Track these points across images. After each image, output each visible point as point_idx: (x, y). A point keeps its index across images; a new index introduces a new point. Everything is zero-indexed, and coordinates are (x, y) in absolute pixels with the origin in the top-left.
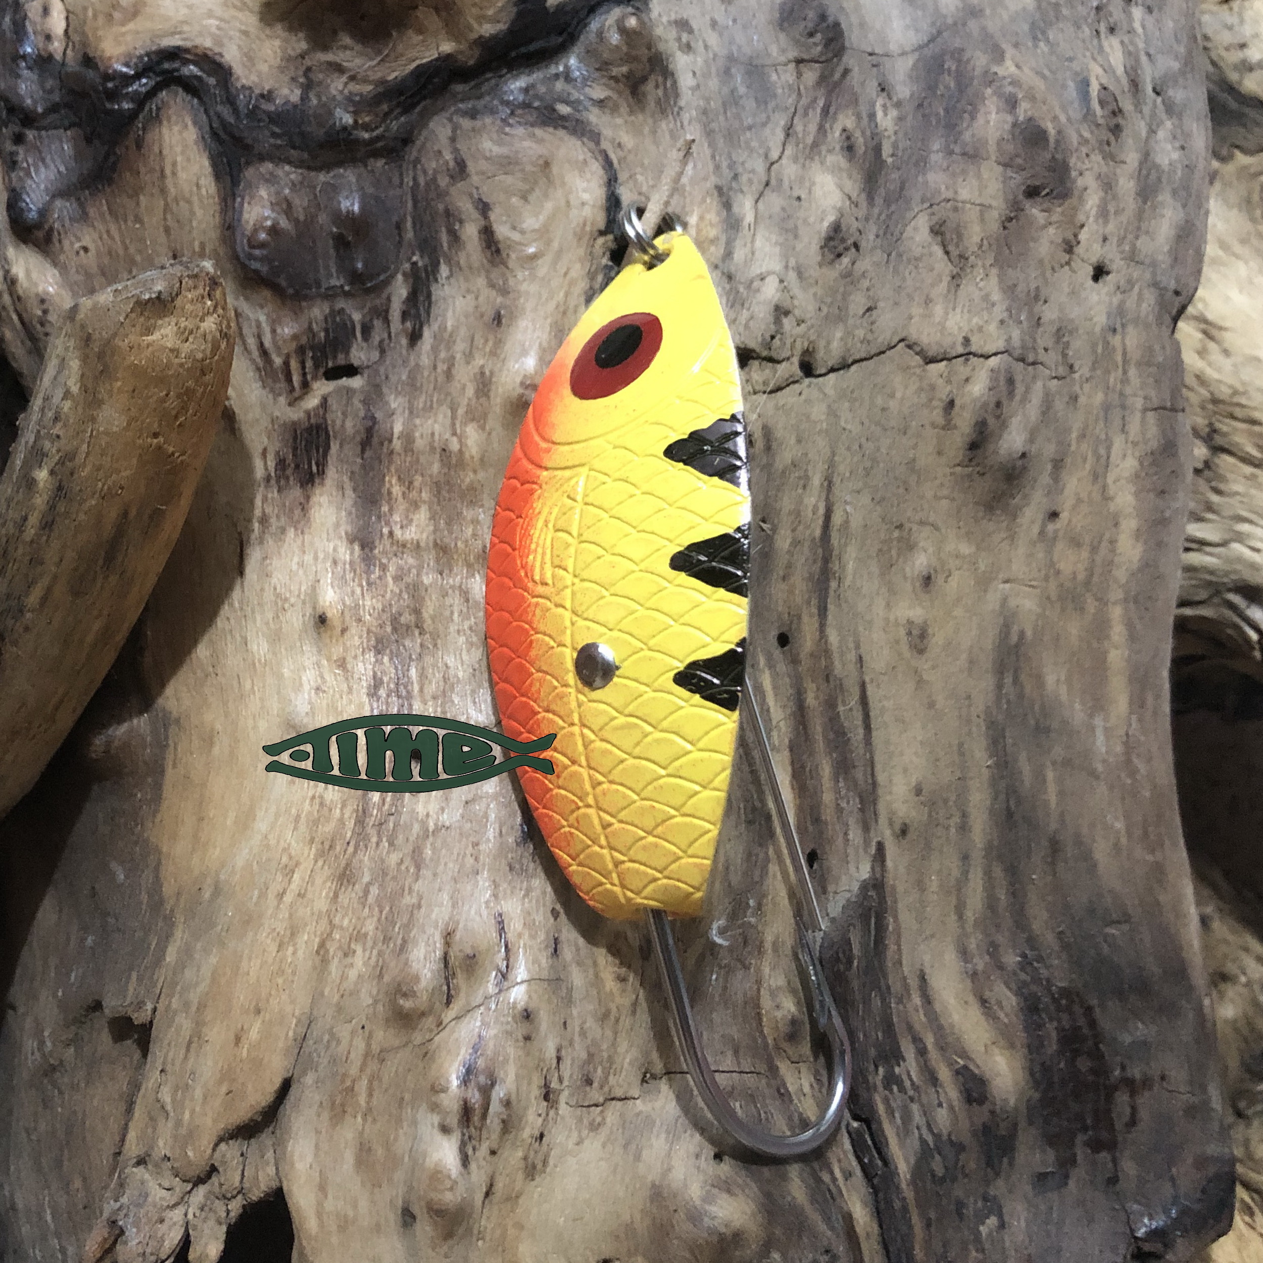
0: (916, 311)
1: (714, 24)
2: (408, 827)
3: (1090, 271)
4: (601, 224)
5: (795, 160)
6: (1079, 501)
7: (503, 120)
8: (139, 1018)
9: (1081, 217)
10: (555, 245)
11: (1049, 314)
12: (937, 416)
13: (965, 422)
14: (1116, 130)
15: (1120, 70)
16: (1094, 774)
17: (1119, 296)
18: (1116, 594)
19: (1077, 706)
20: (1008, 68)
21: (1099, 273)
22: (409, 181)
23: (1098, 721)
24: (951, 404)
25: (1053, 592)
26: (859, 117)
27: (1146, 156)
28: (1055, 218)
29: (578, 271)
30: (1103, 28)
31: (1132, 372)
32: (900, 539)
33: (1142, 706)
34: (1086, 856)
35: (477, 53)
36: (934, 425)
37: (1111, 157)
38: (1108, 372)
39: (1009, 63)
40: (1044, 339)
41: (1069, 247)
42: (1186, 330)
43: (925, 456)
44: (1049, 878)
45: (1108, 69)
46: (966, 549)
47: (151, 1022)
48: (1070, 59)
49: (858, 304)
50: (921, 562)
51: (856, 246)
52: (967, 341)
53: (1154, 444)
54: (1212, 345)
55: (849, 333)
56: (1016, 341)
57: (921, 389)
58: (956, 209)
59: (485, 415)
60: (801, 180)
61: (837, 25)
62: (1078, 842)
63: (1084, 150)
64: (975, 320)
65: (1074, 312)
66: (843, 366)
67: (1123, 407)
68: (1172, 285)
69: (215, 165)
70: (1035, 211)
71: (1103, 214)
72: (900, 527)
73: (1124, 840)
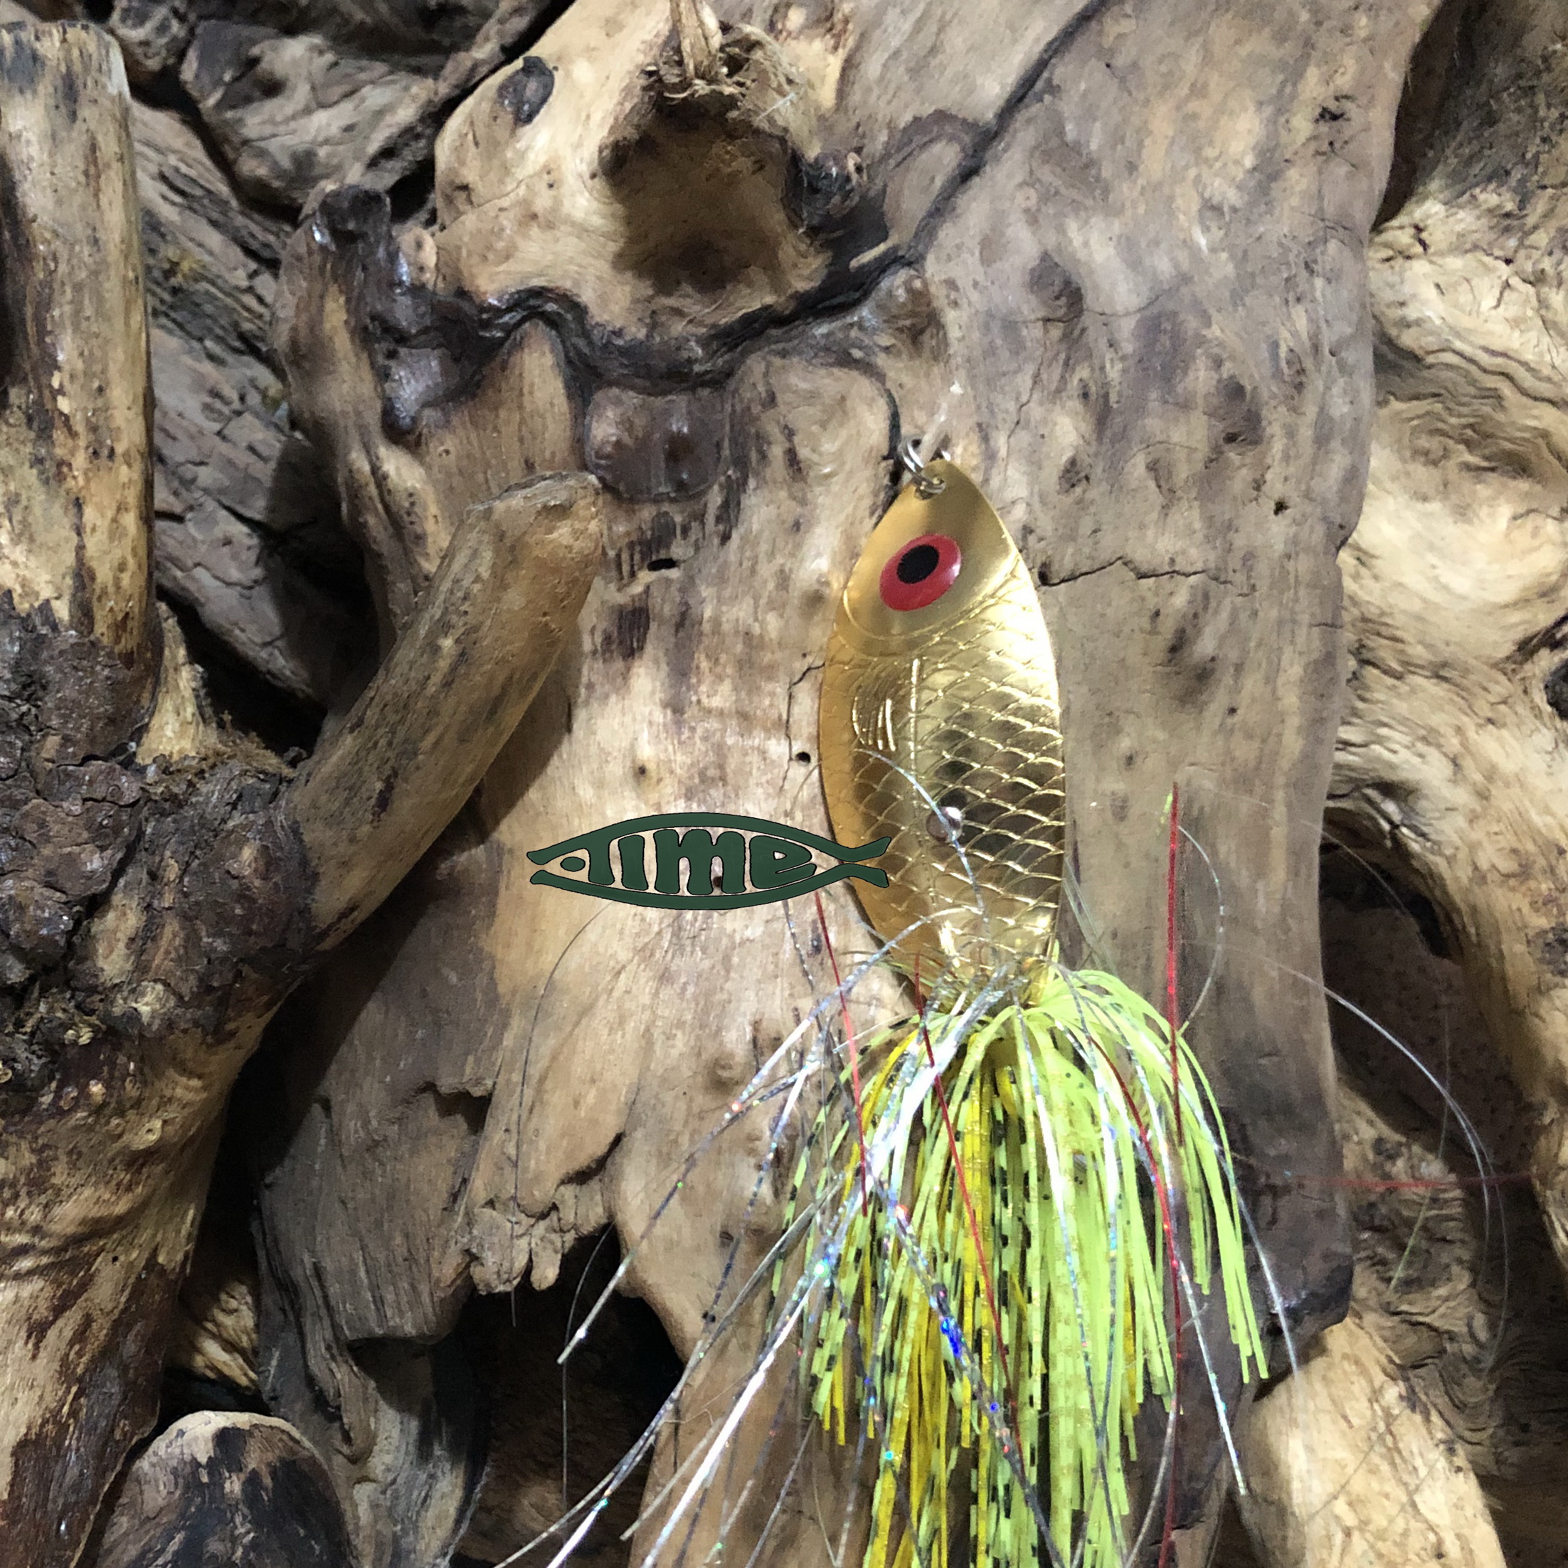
0: (1132, 534)
1: (975, 284)
2: (718, 940)
3: (1272, 506)
4: (885, 452)
5: (1041, 404)
6: (1254, 700)
7: (809, 362)
8: (477, 1092)
9: (1269, 461)
10: (847, 467)
11: (1239, 541)
12: (1145, 623)
13: (1168, 627)
14: (1299, 387)
15: (1304, 336)
16: (1255, 931)
17: (1294, 528)
18: (1280, 780)
19: (1244, 873)
20: (1214, 332)
21: (1280, 507)
22: (728, 408)
23: (1260, 886)
24: (1157, 614)
25: (1229, 773)
26: (1093, 370)
27: (1322, 410)
28: (1248, 460)
29: (865, 489)
30: (1291, 298)
31: (1302, 592)
32: (1109, 725)
33: (1297, 874)
34: (1246, 999)
35: (792, 306)
36: (1142, 630)
37: (1294, 410)
38: (1282, 593)
39: (1215, 327)
40: (1234, 562)
41: (1258, 488)
42: (1345, 557)
43: (1134, 655)
44: (1214, 1016)
45: (1295, 334)
46: (1161, 735)
47: (491, 1095)
48: (1264, 324)
49: (1086, 525)
50: (1125, 744)
51: (1087, 478)
52: (1172, 561)
53: (1316, 655)
54: (1363, 571)
55: (1078, 551)
56: (1212, 565)
57: (1133, 600)
58: (1168, 450)
59: (784, 605)
60: (1045, 421)
61: (1078, 291)
62: (1240, 986)
63: (1273, 403)
64: (1180, 545)
65: (1259, 540)
66: (1073, 578)
67: (1294, 622)
68: (1338, 520)
69: (567, 387)
70: (1232, 455)
71: (1287, 458)
72: (1110, 714)
73: (1277, 987)
